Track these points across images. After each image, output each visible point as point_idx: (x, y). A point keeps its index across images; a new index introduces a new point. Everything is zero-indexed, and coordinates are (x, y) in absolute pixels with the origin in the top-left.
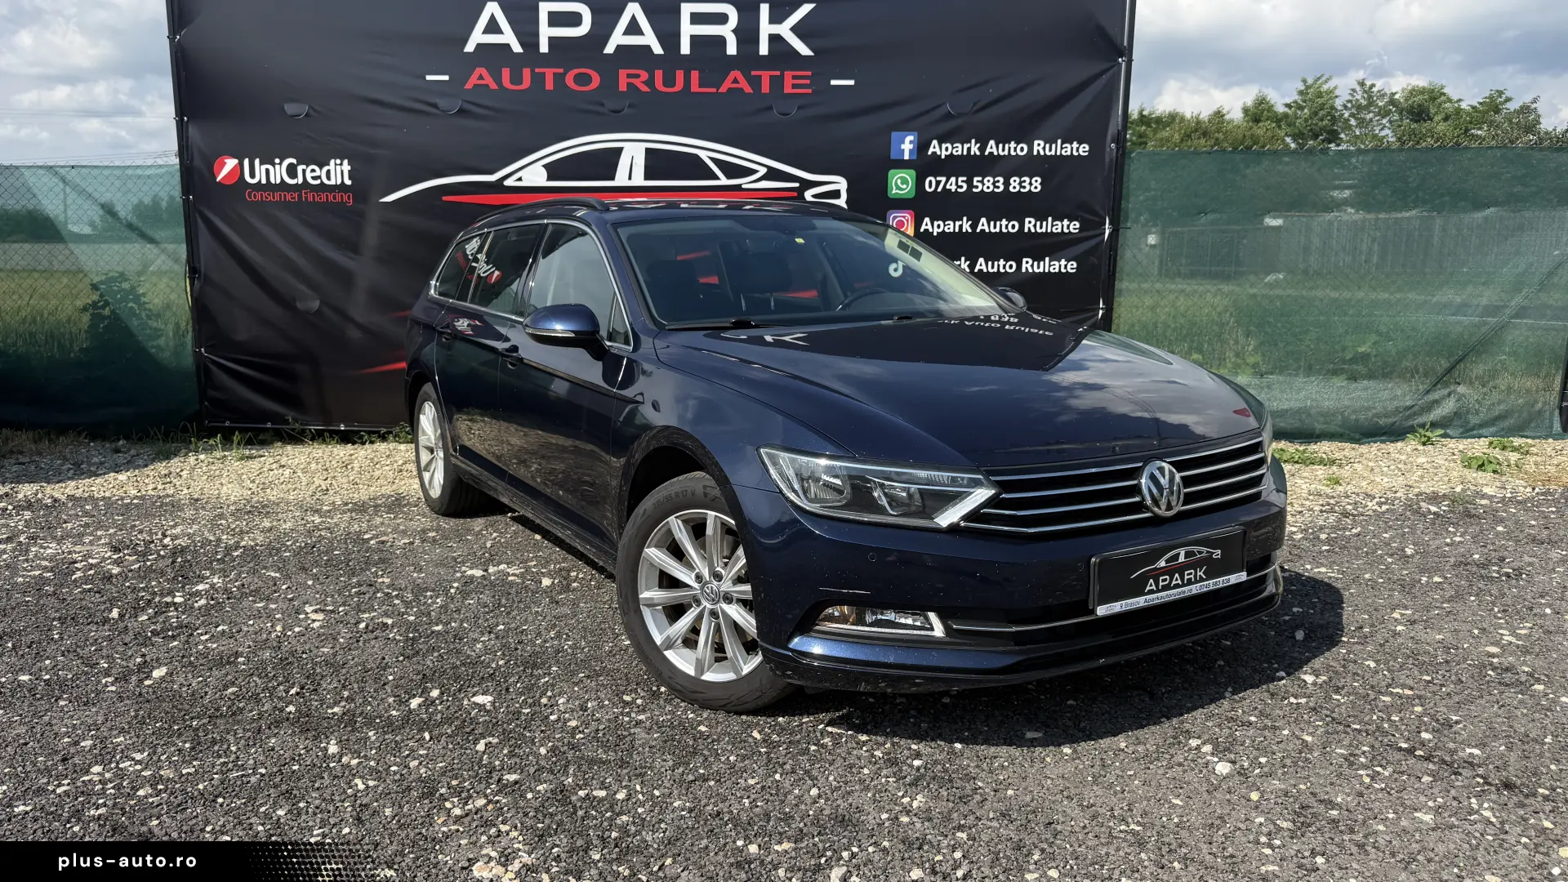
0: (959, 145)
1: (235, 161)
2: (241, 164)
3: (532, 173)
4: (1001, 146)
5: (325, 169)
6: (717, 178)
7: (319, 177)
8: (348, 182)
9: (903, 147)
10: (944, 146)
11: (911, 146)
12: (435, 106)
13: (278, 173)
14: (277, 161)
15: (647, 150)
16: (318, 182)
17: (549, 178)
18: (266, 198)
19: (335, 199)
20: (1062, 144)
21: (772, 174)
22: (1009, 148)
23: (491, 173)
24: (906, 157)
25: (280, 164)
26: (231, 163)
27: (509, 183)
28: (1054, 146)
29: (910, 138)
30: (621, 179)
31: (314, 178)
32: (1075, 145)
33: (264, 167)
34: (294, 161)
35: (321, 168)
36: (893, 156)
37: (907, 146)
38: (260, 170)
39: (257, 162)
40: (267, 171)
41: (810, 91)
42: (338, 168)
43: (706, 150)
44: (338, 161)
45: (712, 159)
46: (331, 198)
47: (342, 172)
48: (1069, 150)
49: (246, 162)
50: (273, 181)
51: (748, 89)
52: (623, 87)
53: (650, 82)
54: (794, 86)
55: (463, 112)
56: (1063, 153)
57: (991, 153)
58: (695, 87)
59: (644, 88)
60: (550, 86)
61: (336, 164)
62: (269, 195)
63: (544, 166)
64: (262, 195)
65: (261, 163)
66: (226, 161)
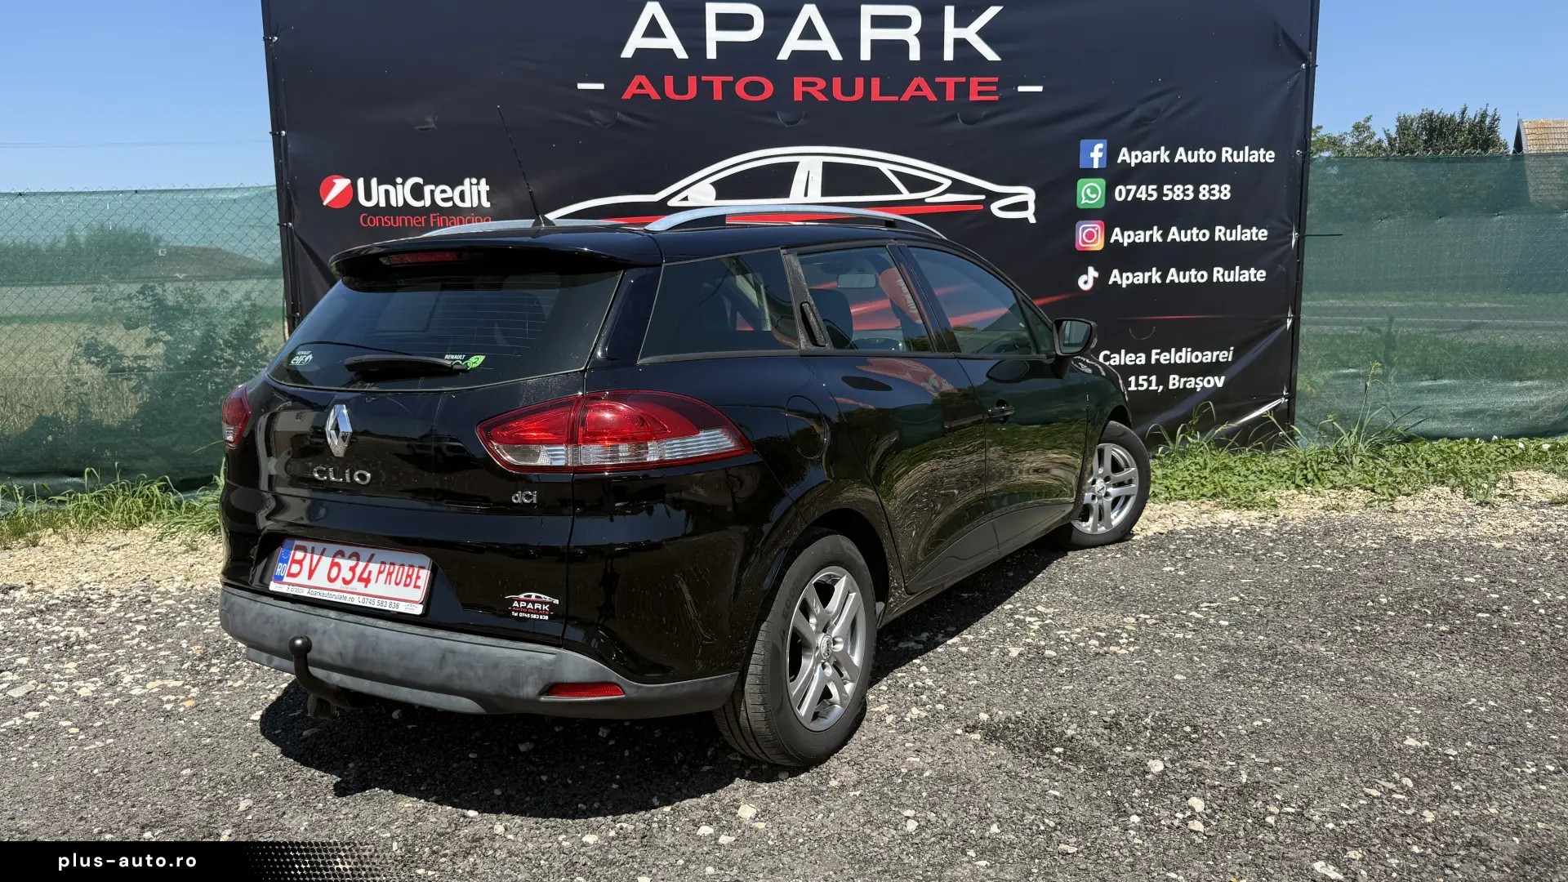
0: (1149, 153)
1: (347, 182)
2: (354, 185)
3: (700, 191)
5: (458, 189)
6: (901, 193)
7: (451, 199)
8: (486, 204)
9: (1092, 155)
10: (1133, 154)
11: (1101, 155)
12: (589, 119)
13: (400, 194)
14: (399, 180)
15: (825, 164)
16: (450, 204)
17: (717, 198)
18: (386, 223)
19: (469, 221)
20: (1249, 151)
22: (1199, 155)
23: (654, 192)
25: (403, 184)
26: (341, 184)
27: (672, 203)
28: (1241, 153)
29: (1099, 146)
30: (796, 196)
31: (444, 200)
32: (1262, 151)
33: (383, 188)
34: (420, 180)
35: (453, 190)
36: (1081, 167)
37: (1096, 154)
38: (378, 191)
39: (374, 181)
40: (387, 192)
42: (475, 188)
43: (888, 163)
44: (474, 181)
45: (895, 173)
46: (465, 222)
47: (479, 192)
48: (1256, 156)
49: (361, 182)
50: (393, 203)
51: (932, 98)
52: (798, 97)
53: (827, 91)
54: (980, 93)
55: (620, 125)
56: (1252, 160)
57: (1181, 161)
58: (875, 96)
59: (822, 98)
60: (718, 95)
61: (471, 184)
62: (390, 220)
63: (713, 184)
64: (380, 219)
65: (379, 183)
66: (335, 181)
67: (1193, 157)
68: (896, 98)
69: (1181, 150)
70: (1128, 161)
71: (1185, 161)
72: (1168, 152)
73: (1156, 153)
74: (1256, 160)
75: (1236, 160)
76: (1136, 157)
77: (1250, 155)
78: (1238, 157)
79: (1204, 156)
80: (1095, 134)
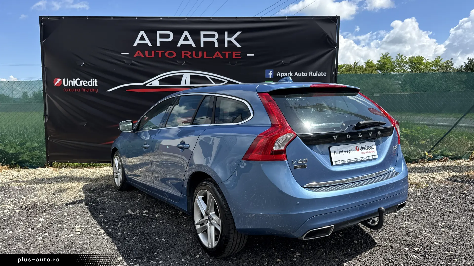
0: (286, 73)
1: (61, 79)
2: (62, 80)
3: (155, 83)
4: (299, 73)
5: (89, 81)
6: (213, 84)
7: (87, 84)
8: (96, 86)
9: (269, 74)
10: (282, 74)
11: (272, 74)
12: (124, 62)
13: (74, 83)
14: (74, 79)
15: (191, 75)
16: (87, 85)
17: (160, 84)
18: (70, 90)
19: (92, 90)
20: (318, 73)
21: (229, 82)
22: (302, 74)
23: (142, 82)
24: (270, 77)
25: (75, 80)
26: (59, 80)
27: (147, 85)
28: (315, 73)
29: (271, 71)
30: (183, 84)
31: (86, 84)
32: (322, 73)
33: (70, 81)
34: (79, 79)
35: (88, 82)
36: (266, 77)
37: (270, 74)
38: (69, 82)
39: (67, 79)
40: (71, 82)
41: (240, 58)
42: (93, 81)
43: (209, 75)
44: (93, 79)
45: (211, 78)
46: (91, 90)
47: (95, 82)
48: (320, 74)
49: (64, 80)
50: (72, 85)
51: (222, 57)
52: (183, 57)
53: (191, 55)
54: (236, 56)
55: (133, 64)
56: (319, 75)
57: (296, 76)
58: (205, 57)
59: (190, 57)
60: (160, 56)
61: (93, 80)
62: (71, 90)
63: (159, 80)
64: (69, 90)
65: (69, 80)
66: (58, 79)
67: (300, 75)
68: (211, 57)
69: (296, 72)
70: (280, 76)
71: (298, 76)
72: (292, 73)
73: (288, 74)
74: (320, 75)
75: (314, 75)
76: (282, 75)
77: (318, 74)
78: (314, 74)
79: (304, 74)
80: (270, 68)
